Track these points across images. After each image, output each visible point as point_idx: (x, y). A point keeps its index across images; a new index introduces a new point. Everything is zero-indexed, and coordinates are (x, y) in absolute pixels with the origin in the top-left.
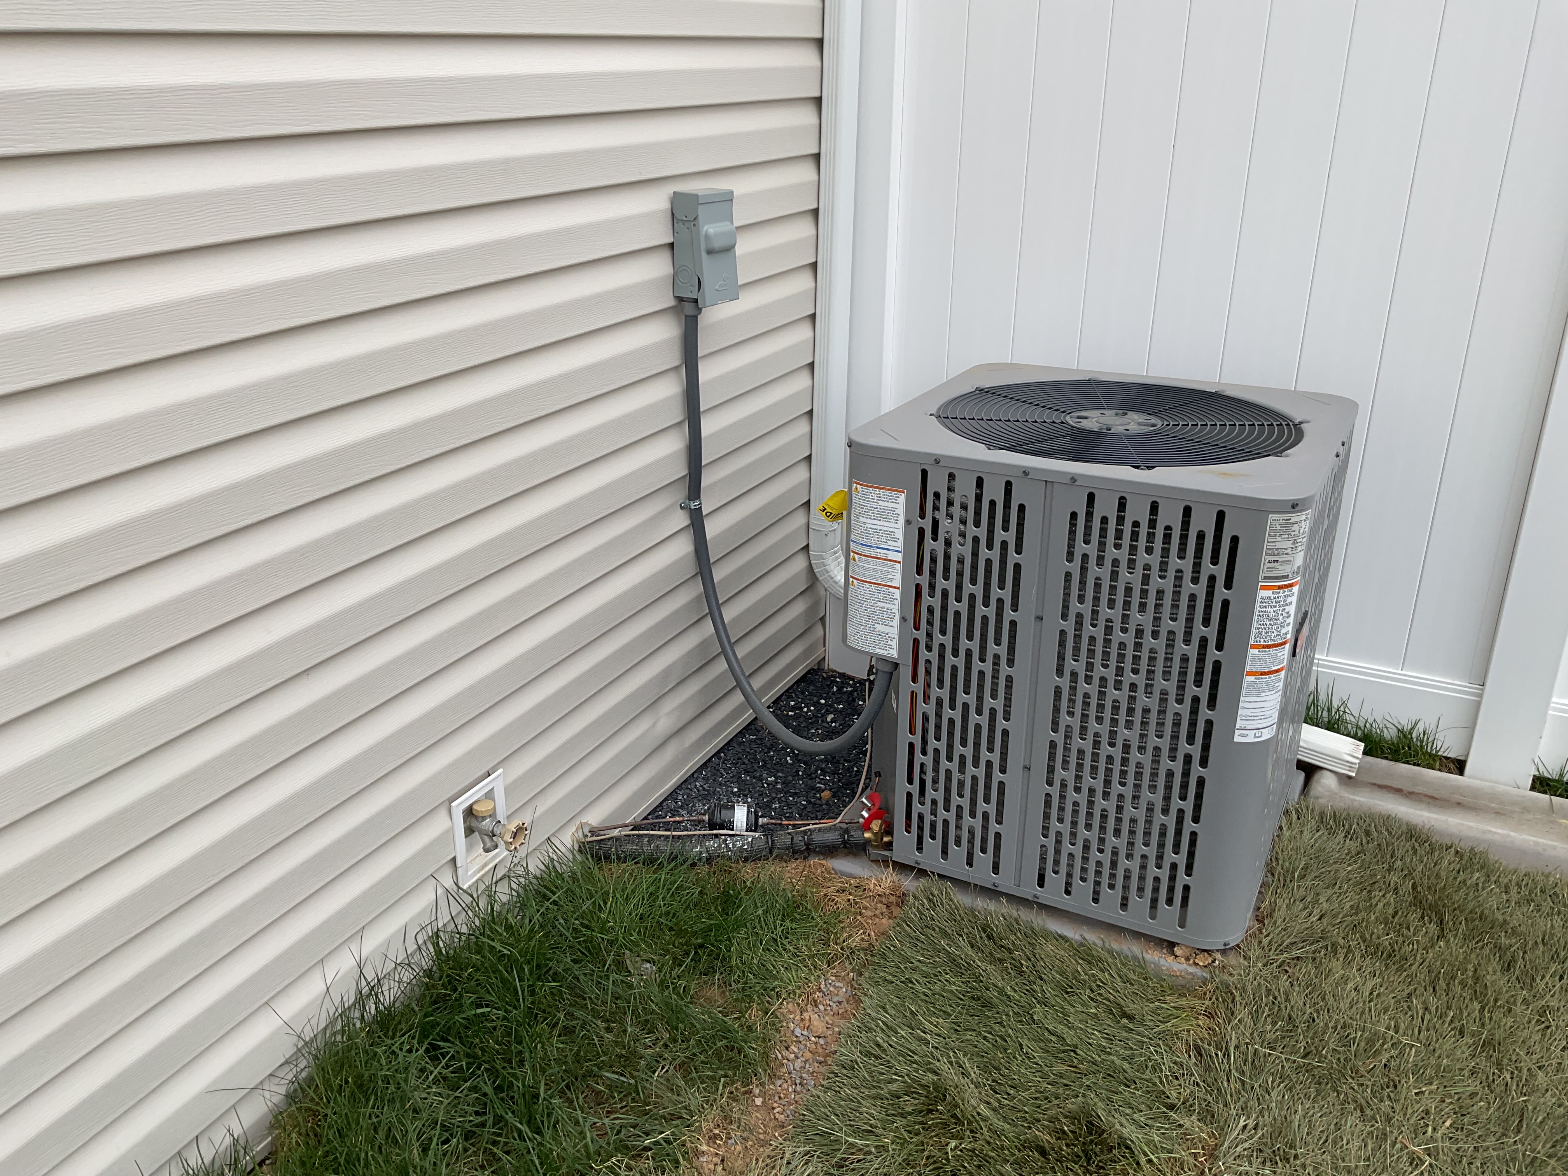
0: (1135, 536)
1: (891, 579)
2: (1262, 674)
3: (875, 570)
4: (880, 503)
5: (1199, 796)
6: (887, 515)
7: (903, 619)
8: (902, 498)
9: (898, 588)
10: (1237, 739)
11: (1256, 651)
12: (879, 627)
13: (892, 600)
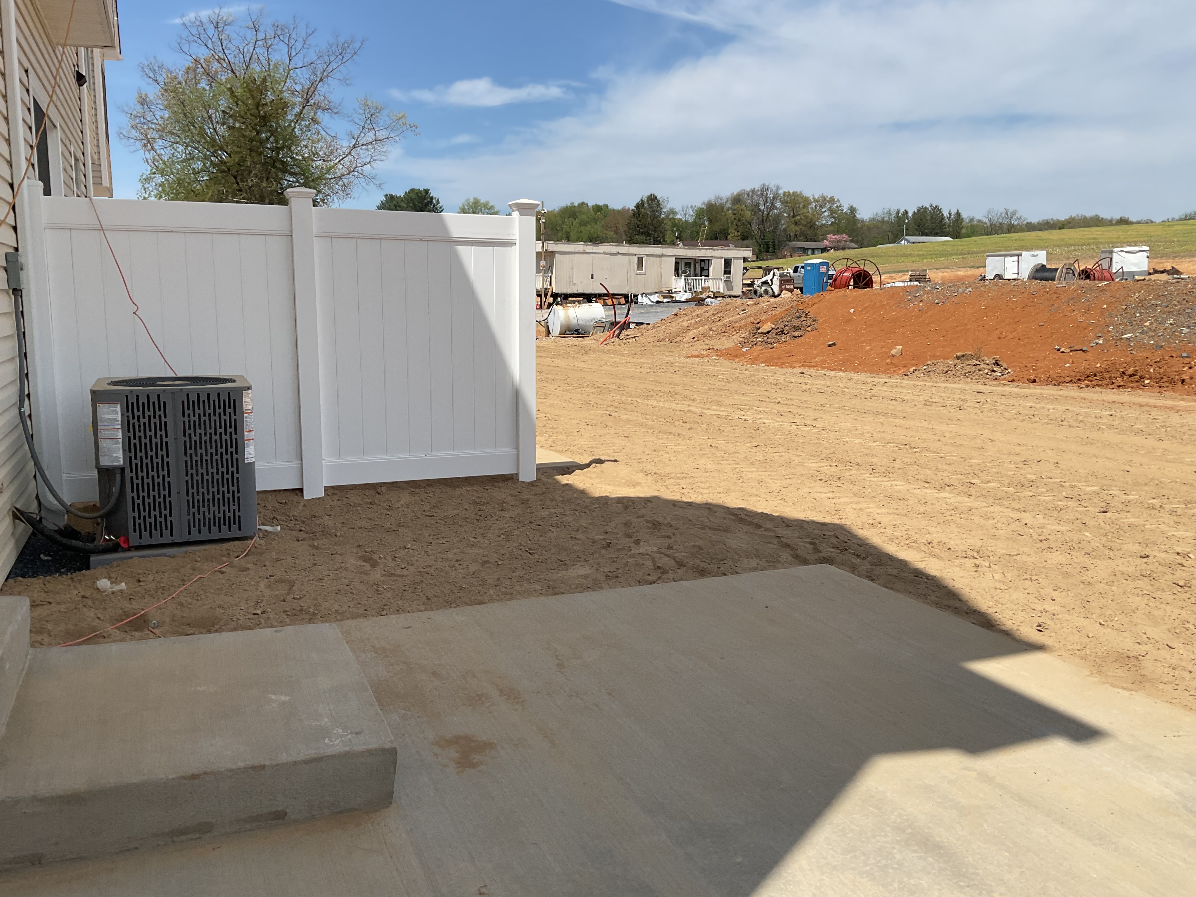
0: (204, 405)
1: (117, 436)
2: (251, 439)
3: (110, 434)
4: (110, 409)
5: (238, 485)
6: (112, 413)
7: (124, 450)
8: (119, 406)
9: (120, 438)
10: (246, 462)
11: (247, 433)
13: (119, 443)
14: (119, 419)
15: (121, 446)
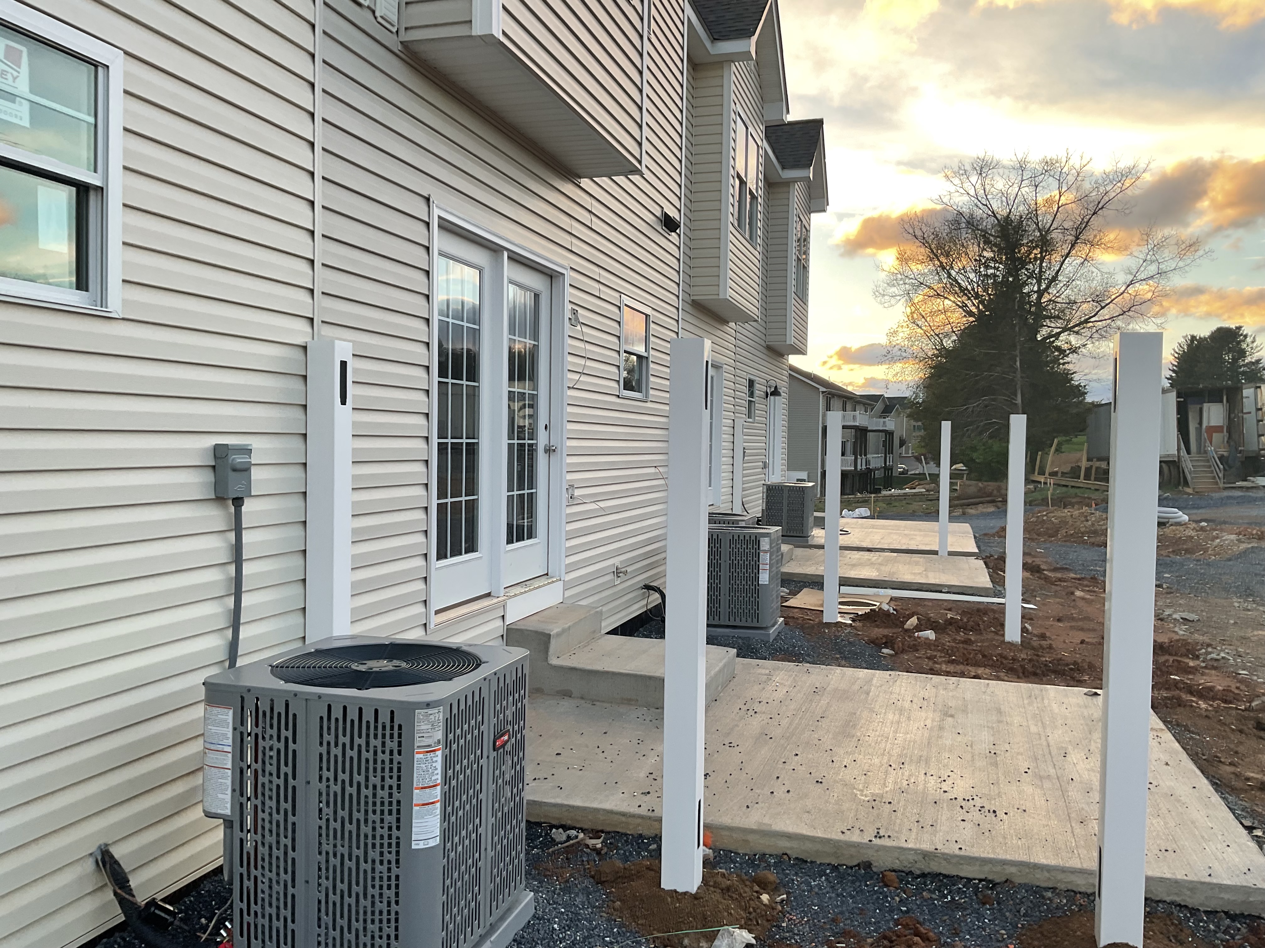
13: (226, 779)
14: (230, 735)
15: (229, 782)
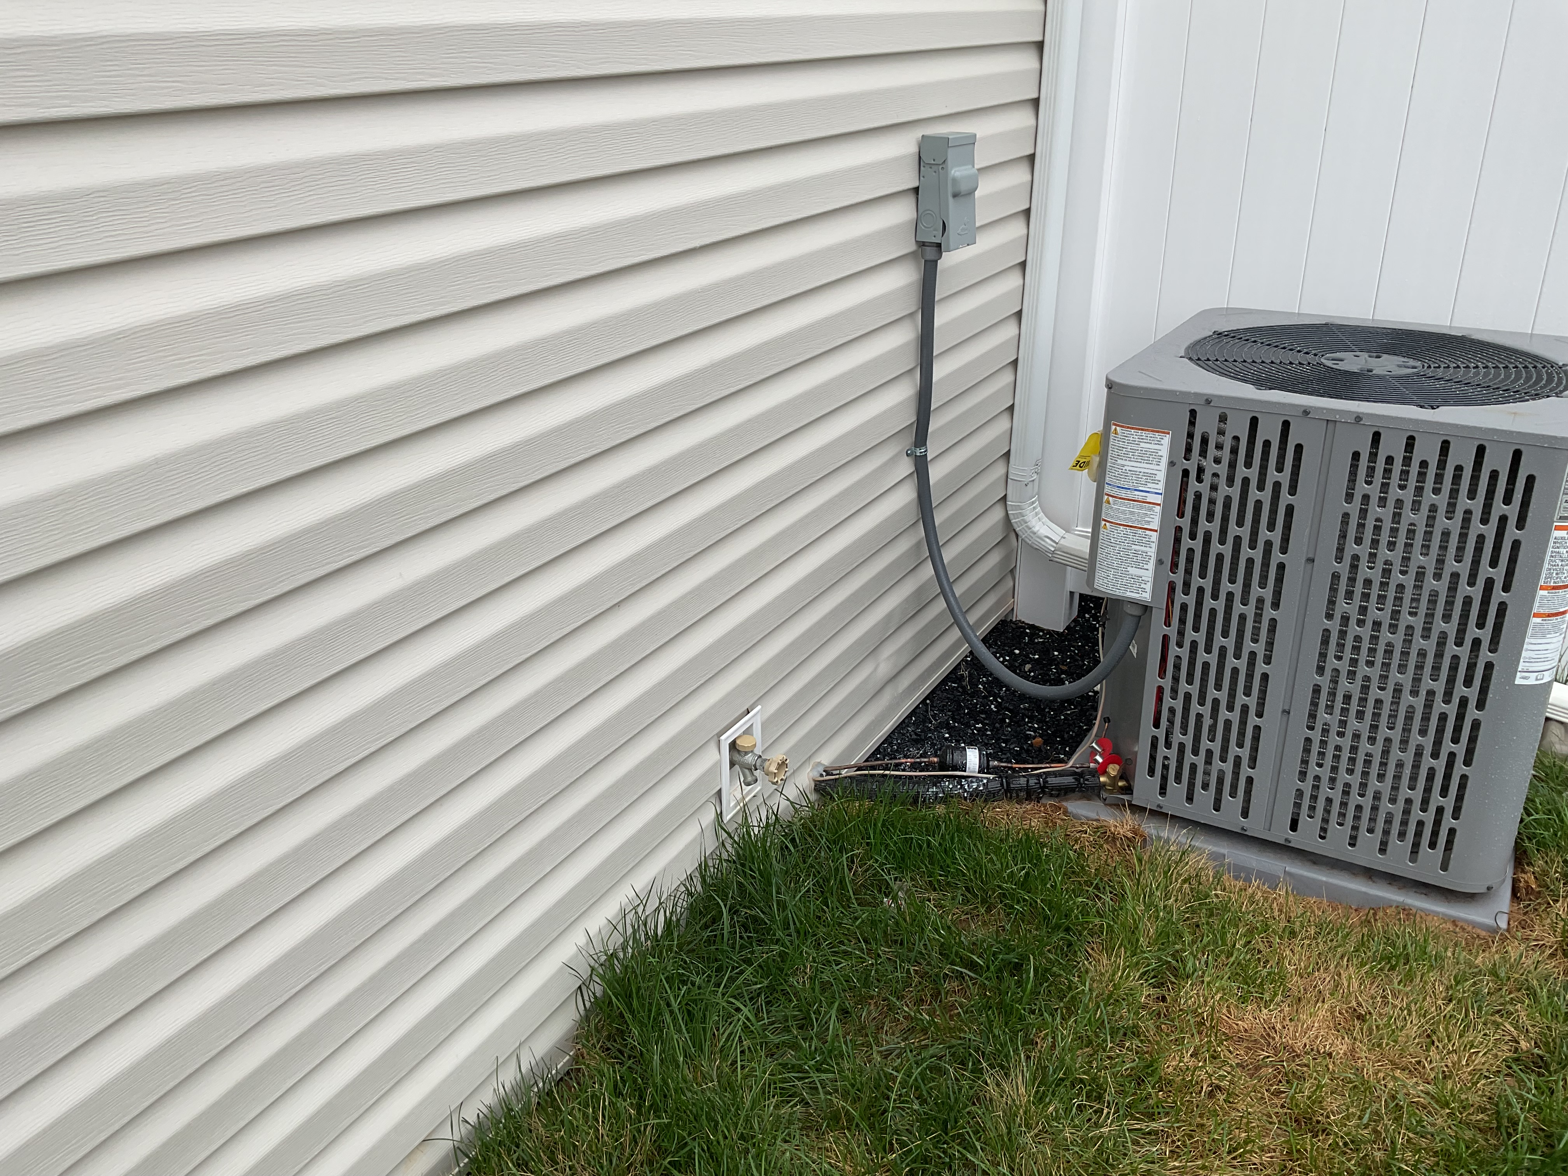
0: (1422, 476)
1: (1149, 522)
2: (1549, 615)
3: (1132, 513)
4: (1142, 445)
5: (1473, 739)
6: (1146, 457)
7: (1160, 562)
8: (1167, 440)
9: (1156, 531)
10: (1518, 681)
11: (1544, 593)
12: (1132, 571)
